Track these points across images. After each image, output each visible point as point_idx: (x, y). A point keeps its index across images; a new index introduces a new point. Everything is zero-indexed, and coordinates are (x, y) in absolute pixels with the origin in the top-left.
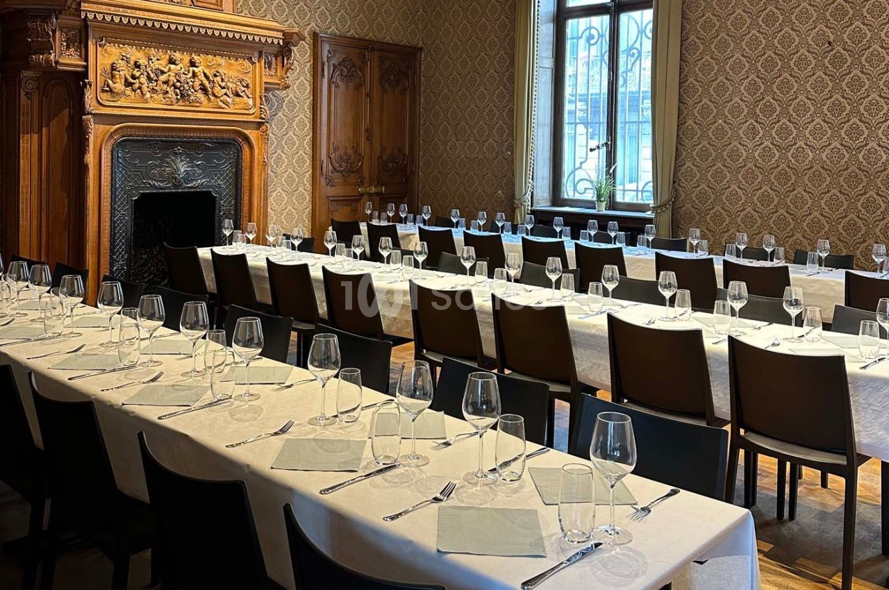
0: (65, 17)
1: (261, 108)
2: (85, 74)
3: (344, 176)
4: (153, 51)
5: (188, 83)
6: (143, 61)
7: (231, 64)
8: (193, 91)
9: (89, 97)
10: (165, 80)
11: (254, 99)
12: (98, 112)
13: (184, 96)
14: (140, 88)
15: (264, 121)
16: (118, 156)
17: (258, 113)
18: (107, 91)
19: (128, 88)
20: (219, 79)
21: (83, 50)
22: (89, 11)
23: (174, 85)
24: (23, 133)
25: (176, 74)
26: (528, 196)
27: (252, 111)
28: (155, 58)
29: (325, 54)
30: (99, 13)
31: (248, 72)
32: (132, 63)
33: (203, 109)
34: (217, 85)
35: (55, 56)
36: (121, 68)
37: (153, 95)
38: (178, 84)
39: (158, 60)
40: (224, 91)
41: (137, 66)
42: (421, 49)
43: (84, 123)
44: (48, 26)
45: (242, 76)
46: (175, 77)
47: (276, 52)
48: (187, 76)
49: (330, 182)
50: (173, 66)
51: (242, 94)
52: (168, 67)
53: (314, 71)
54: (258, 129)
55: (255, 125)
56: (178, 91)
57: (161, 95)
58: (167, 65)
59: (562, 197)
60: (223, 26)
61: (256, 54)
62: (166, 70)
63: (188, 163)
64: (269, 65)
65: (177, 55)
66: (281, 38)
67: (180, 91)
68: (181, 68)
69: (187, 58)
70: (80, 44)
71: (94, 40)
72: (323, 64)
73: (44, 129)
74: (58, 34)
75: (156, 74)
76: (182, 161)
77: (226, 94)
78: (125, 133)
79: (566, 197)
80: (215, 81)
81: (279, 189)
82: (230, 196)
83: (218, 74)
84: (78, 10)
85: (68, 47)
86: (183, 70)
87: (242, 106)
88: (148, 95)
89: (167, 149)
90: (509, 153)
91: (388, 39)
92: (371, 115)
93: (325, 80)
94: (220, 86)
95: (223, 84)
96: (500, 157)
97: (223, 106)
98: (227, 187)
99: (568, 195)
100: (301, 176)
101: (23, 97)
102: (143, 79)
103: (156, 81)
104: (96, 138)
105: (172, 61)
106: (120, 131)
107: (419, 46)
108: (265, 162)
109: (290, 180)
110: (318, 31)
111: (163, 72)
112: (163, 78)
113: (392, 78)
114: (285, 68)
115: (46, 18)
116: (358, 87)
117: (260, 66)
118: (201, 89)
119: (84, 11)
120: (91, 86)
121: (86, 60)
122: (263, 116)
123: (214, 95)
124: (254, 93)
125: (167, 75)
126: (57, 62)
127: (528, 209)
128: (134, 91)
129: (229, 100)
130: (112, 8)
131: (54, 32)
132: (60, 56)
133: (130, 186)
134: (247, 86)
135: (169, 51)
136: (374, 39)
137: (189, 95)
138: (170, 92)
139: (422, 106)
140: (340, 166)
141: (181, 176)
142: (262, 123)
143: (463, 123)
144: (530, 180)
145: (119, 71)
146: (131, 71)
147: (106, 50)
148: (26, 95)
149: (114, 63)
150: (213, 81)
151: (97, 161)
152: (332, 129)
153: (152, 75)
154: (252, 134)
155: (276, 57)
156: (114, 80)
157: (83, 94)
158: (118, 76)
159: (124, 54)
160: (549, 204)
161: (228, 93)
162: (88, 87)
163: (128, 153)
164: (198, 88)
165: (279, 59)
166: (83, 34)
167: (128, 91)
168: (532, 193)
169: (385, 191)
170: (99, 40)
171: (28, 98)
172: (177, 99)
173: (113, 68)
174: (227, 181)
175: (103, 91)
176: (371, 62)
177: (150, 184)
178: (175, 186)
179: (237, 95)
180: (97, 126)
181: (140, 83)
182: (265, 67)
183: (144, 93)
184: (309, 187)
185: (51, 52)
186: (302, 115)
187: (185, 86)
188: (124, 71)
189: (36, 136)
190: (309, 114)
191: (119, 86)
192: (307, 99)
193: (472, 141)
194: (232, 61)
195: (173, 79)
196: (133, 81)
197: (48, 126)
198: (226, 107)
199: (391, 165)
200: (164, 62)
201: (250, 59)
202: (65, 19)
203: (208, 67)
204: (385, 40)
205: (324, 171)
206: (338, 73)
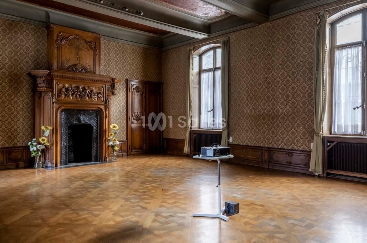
1: (106, 101)
3: (137, 121)
7: (96, 89)
8: (85, 96)
9: (54, 98)
10: (76, 94)
11: (104, 98)
13: (82, 98)
14: (69, 96)
16: (63, 114)
17: (105, 103)
18: (59, 97)
19: (65, 96)
20: (93, 93)
29: (131, 85)
30: (56, 75)
31: (102, 91)
35: (45, 87)
36: (63, 91)
41: (68, 90)
44: (42, 79)
45: (100, 92)
47: (111, 85)
48: (83, 92)
49: (132, 122)
50: (79, 90)
51: (100, 97)
55: (104, 105)
56: (80, 96)
57: (75, 97)
60: (93, 78)
61: (104, 85)
62: (77, 90)
63: (84, 116)
64: (109, 88)
66: (111, 81)
68: (81, 90)
70: (51, 84)
71: (55, 83)
72: (130, 88)
75: (74, 92)
78: (65, 108)
83: (92, 91)
85: (48, 85)
87: (100, 100)
91: (152, 80)
93: (131, 93)
94: (93, 95)
97: (94, 100)
101: (37, 99)
104: (56, 109)
106: (63, 107)
107: (162, 82)
110: (129, 78)
113: (153, 91)
115: (41, 77)
116: (142, 94)
117: (106, 89)
118: (87, 96)
121: (53, 88)
123: (91, 97)
124: (103, 96)
126: (45, 89)
128: (67, 97)
131: (44, 81)
133: (67, 123)
134: (101, 94)
136: (147, 80)
137: (84, 98)
138: (78, 97)
140: (135, 118)
141: (82, 120)
142: (106, 105)
146: (66, 91)
147: (59, 85)
149: (61, 89)
150: (91, 93)
153: (72, 92)
154: (103, 108)
159: (64, 86)
160: (198, 128)
170: (57, 83)
172: (80, 98)
176: (145, 87)
178: (80, 123)
179: (98, 97)
181: (69, 94)
183: (71, 97)
184: (125, 124)
187: (82, 95)
191: (63, 95)
195: (79, 93)
196: (67, 94)
201: (102, 87)
202: (47, 78)
203: (89, 89)
204: (150, 81)
205: (131, 119)
206: (135, 90)
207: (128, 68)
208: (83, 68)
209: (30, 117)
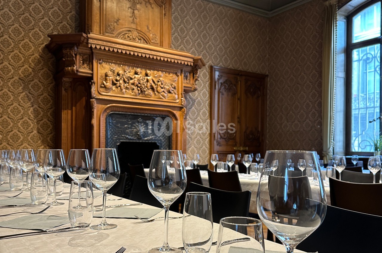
0: (81, 48)
1: (182, 100)
2: (92, 78)
3: (226, 141)
4: (126, 68)
5: (144, 85)
6: (121, 72)
7: (166, 76)
8: (147, 89)
9: (94, 89)
10: (132, 83)
11: (178, 95)
12: (98, 97)
13: (142, 92)
14: (120, 86)
15: (183, 106)
16: (109, 122)
17: (180, 103)
18: (103, 87)
19: (114, 86)
20: (160, 83)
21: (91, 66)
22: (93, 44)
23: (137, 86)
24: (63, 110)
25: (138, 80)
26: (331, 149)
27: (177, 101)
28: (128, 71)
29: (217, 77)
30: (98, 45)
31: (175, 81)
32: (116, 73)
33: (152, 99)
34: (159, 86)
35: (77, 68)
36: (110, 75)
37: (127, 90)
38: (139, 85)
39: (129, 72)
40: (162, 90)
41: (118, 75)
42: (267, 76)
43: (91, 103)
44: (72, 51)
45: (172, 83)
46: (138, 81)
47: (189, 71)
48: (144, 81)
49: (219, 144)
50: (136, 76)
51: (172, 92)
52: (134, 76)
53: (211, 86)
54: (180, 110)
55: (179, 109)
56: (139, 88)
57: (131, 91)
58: (134, 75)
59: (351, 151)
60: (161, 54)
61: (180, 71)
62: (133, 77)
63: (145, 127)
64: (186, 77)
65: (139, 70)
66: (192, 62)
67: (141, 89)
68: (141, 77)
69: (144, 72)
70: (90, 63)
71: (96, 60)
72: (215, 82)
73: (74, 108)
74: (78, 57)
75: (128, 80)
76: (142, 126)
77: (164, 91)
78: (113, 110)
79: (353, 151)
80: (158, 84)
81: (193, 146)
82: (166, 146)
83: (160, 81)
84: (87, 43)
85: (83, 64)
86: (142, 78)
87: (172, 98)
88: (124, 90)
89: (134, 119)
90: (319, 127)
91: (250, 70)
92: (240, 110)
93: (217, 91)
94: (161, 87)
95: (162, 86)
96: (313, 129)
97: (162, 97)
98: (165, 141)
99: (354, 149)
100: (204, 140)
101: (64, 92)
102: (121, 82)
103: (128, 83)
104: (98, 111)
105: (136, 73)
106: (110, 108)
107: (266, 74)
108: (183, 128)
109: (198, 142)
110: (213, 65)
111: (131, 79)
112: (131, 81)
113: (252, 90)
114: (194, 79)
115: (71, 48)
116: (234, 94)
117: (181, 78)
118: (151, 88)
119: (90, 43)
120: (94, 84)
121: (92, 71)
122: (183, 104)
123: (157, 92)
124: (178, 92)
125: (133, 80)
126: (77, 71)
127: (331, 157)
128: (117, 87)
129: (165, 95)
130: (105, 43)
131: (76, 55)
132: (79, 68)
133: (116, 138)
134: (175, 88)
135: (135, 68)
136: (243, 70)
137: (145, 91)
138: (135, 89)
139: (268, 106)
140: (224, 136)
141: (141, 134)
142: (182, 108)
143: (291, 112)
144: (332, 141)
145: (109, 77)
146: (115, 77)
147: (102, 66)
148: (65, 90)
149: (107, 73)
150: (157, 85)
151: (98, 123)
152: (220, 116)
153: (126, 80)
154: (177, 113)
155: (190, 73)
156: (107, 81)
157: (91, 88)
158: (108, 80)
159: (112, 68)
161: (165, 91)
162: (93, 84)
163: (114, 120)
164: (149, 87)
165: (192, 74)
166: (91, 57)
167: (114, 88)
168: (334, 148)
169: (248, 149)
170: (99, 60)
171: (66, 92)
172: (139, 93)
173: (106, 75)
174: (165, 138)
175: (101, 87)
176: (240, 82)
177: (125, 137)
178: (139, 139)
179: (169, 92)
180: (98, 105)
181: (120, 84)
182: (184, 79)
183: (122, 89)
184: (208, 146)
185: (75, 65)
186: (204, 109)
187: (143, 86)
188: (111, 77)
189: (70, 111)
190: (208, 108)
191: (109, 84)
192: (207, 101)
193: (296, 122)
194: (167, 75)
195: (137, 82)
196: (116, 82)
197: (75, 106)
198: (164, 98)
199: (251, 136)
200: (132, 73)
201: (176, 74)
202: (82, 49)
203: (155, 77)
204: (248, 71)
205: (216, 138)
206: (223, 87)
207: (213, 46)
208: (143, 38)
209: (51, 126)
